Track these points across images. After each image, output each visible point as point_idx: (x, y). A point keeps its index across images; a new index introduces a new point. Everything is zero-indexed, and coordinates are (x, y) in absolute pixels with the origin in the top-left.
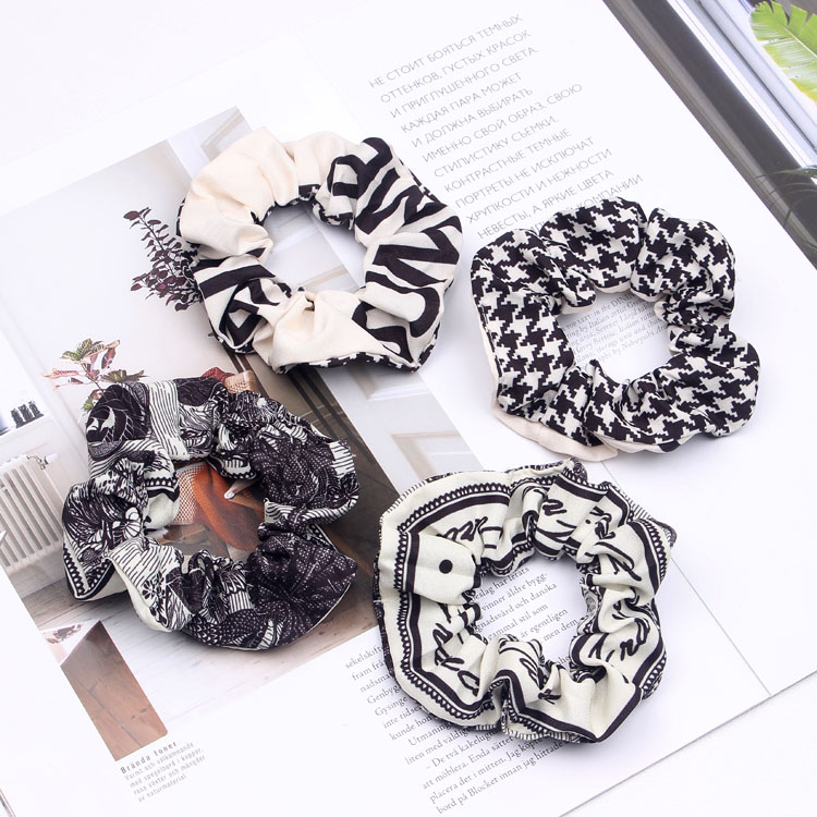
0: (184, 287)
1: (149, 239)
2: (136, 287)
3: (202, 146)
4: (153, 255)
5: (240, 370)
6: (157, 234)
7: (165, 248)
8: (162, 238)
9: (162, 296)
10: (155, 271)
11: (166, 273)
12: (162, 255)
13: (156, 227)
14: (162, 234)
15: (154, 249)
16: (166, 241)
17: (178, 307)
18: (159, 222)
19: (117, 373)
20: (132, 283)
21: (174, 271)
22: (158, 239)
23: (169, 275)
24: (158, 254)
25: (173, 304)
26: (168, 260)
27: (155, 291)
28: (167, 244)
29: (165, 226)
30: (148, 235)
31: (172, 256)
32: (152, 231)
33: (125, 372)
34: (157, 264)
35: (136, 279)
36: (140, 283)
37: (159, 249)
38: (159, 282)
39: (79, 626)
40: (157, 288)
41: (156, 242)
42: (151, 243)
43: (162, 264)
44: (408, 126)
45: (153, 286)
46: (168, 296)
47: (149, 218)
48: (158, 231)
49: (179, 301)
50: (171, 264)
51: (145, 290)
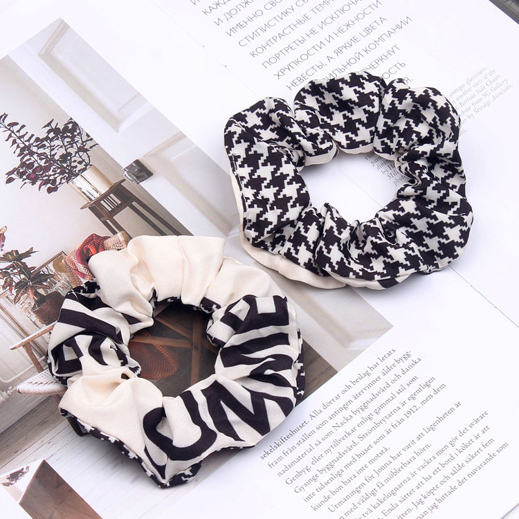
0: (51, 172)
1: (11, 139)
2: (10, 180)
3: (39, 55)
4: (18, 151)
5: (114, 233)
6: (17, 134)
7: (27, 144)
8: (23, 136)
9: (33, 183)
10: (23, 164)
11: (32, 164)
12: (25, 150)
13: (16, 128)
14: (22, 133)
15: (18, 146)
16: (26, 138)
17: (50, 190)
18: (17, 124)
19: (10, 253)
20: (5, 178)
21: (39, 161)
22: (20, 138)
23: (36, 165)
24: (23, 150)
25: (44, 188)
26: (32, 154)
27: (27, 181)
28: (29, 140)
29: (23, 126)
30: (10, 136)
31: (35, 149)
32: (13, 132)
33: (17, 252)
34: (23, 158)
35: (9, 174)
36: (13, 176)
37: (22, 145)
38: (29, 172)
39: (28, 468)
40: (28, 178)
41: (18, 141)
42: (14, 142)
43: (28, 157)
44: (208, 10)
45: (24, 177)
46: (39, 183)
47: (7, 122)
48: (18, 131)
49: (49, 185)
50: (35, 156)
51: (18, 181)
